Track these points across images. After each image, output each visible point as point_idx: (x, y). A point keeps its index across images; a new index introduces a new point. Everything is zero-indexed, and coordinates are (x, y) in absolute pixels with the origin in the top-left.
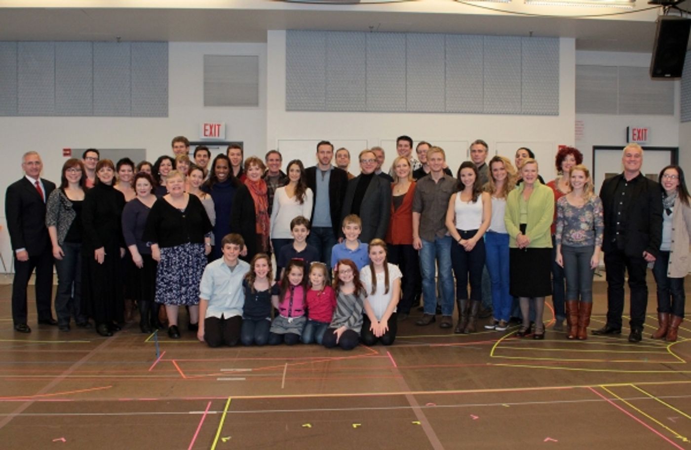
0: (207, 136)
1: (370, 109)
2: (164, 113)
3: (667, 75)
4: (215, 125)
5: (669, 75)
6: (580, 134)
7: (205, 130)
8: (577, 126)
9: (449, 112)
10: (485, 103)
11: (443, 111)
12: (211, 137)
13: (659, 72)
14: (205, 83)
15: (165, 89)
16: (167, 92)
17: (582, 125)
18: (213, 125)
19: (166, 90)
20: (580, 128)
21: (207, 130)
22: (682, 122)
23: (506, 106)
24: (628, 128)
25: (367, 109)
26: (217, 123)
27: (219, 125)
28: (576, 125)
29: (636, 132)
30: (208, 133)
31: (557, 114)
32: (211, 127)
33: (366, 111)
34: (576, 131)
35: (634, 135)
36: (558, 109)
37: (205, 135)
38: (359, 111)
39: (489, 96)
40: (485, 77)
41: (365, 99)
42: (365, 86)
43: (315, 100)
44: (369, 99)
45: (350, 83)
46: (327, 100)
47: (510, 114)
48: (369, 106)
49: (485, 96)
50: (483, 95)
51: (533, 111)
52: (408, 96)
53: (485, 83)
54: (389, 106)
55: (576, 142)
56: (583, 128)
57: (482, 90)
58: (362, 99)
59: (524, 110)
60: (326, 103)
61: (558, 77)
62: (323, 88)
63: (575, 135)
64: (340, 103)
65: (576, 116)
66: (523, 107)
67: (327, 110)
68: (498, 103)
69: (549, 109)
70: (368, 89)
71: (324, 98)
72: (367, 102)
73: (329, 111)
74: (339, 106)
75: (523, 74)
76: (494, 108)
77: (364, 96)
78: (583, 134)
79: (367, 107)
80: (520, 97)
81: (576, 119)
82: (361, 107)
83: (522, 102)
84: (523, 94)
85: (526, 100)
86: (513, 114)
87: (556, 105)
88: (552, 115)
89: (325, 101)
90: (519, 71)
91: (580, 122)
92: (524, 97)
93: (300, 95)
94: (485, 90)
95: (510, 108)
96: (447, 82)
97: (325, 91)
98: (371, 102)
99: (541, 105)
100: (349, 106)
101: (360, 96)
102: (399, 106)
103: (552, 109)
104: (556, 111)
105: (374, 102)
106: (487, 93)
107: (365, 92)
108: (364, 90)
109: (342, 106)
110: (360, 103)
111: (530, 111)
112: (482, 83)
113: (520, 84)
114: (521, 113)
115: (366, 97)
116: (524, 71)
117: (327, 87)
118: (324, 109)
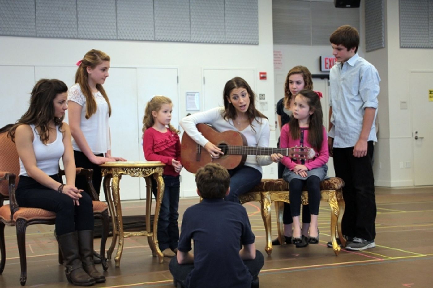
1: (82, 36)
3: (347, 6)
5: (349, 6)
6: (279, 63)
8: (276, 56)
9: (159, 41)
10: (192, 32)
11: (153, 39)
13: (341, 3)
17: (281, 55)
20: (279, 58)
22: (367, 52)
23: (211, 36)
24: (321, 58)
25: (79, 36)
29: (328, 61)
31: (257, 44)
33: (78, 38)
34: (274, 60)
35: (326, 63)
36: (258, 39)
38: (71, 38)
39: (195, 26)
40: (191, 7)
41: (76, 26)
42: (76, 13)
43: (24, 25)
44: (80, 26)
45: (61, 9)
46: (37, 26)
47: (215, 43)
48: (80, 33)
49: (192, 26)
50: (190, 25)
51: (236, 40)
52: (118, 25)
53: (191, 14)
54: (100, 33)
55: (275, 71)
56: (281, 58)
57: (188, 20)
58: (73, 26)
59: (227, 40)
60: (36, 29)
61: (257, 9)
62: (33, 13)
63: (274, 63)
64: (51, 29)
65: (274, 46)
66: (226, 36)
67: (38, 35)
68: (204, 33)
69: (250, 39)
70: (78, 16)
71: (34, 24)
72: (79, 29)
73: (40, 37)
74: (50, 32)
75: (226, 6)
76: (200, 37)
77: (75, 23)
78: (281, 64)
79: (78, 34)
80: (223, 27)
81: (274, 49)
82: (72, 34)
83: (225, 32)
84: (226, 24)
85: (229, 30)
86: (218, 43)
87: (255, 35)
88: (253, 44)
89: (35, 27)
90: (222, 3)
91: (279, 52)
92: (227, 27)
93: (8, 19)
94: (192, 20)
95: (215, 37)
96: (155, 12)
97: (34, 17)
98: (82, 29)
99: (243, 35)
100: (60, 32)
101: (71, 23)
102: (110, 34)
103: (252, 39)
104: (255, 41)
105: (85, 30)
106: (193, 23)
107: (76, 20)
108: (74, 16)
109: (53, 32)
110: (71, 30)
111: (233, 40)
112: (188, 13)
113: (223, 15)
114: (225, 42)
115: (77, 24)
116: (227, 3)
117: (37, 13)
118: (34, 34)
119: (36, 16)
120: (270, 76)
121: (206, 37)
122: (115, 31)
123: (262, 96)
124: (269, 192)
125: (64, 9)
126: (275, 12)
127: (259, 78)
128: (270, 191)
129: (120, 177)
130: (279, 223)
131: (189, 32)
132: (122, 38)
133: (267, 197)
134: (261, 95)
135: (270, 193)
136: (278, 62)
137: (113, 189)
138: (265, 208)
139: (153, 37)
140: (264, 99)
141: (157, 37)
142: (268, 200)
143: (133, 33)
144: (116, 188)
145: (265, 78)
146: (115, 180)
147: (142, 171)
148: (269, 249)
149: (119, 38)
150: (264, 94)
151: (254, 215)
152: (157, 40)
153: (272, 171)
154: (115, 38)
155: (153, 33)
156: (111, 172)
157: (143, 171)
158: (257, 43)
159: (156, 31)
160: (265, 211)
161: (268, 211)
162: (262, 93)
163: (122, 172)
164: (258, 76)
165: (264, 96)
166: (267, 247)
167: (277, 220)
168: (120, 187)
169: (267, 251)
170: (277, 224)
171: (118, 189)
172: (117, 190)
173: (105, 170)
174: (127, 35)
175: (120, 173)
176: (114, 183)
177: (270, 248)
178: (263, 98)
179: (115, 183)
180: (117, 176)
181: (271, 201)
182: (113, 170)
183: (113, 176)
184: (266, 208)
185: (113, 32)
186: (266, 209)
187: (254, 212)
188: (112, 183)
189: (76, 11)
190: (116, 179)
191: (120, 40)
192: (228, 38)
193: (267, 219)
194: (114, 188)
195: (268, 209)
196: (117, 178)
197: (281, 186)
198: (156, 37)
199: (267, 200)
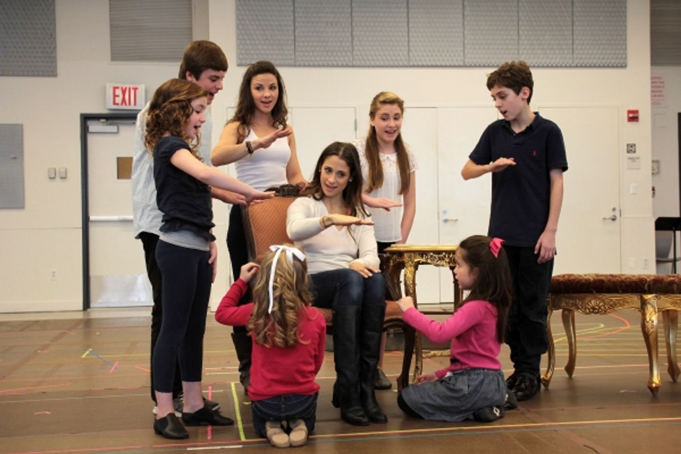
0: (118, 104)
1: (358, 63)
2: (52, 72)
4: (130, 89)
6: (659, 96)
7: (115, 96)
8: (654, 85)
9: (471, 66)
10: (521, 52)
11: (462, 64)
12: (124, 107)
14: (112, 27)
15: (51, 35)
16: (55, 39)
17: (663, 83)
18: (126, 88)
19: (52, 37)
20: (659, 87)
21: (118, 96)
23: (550, 56)
25: (354, 63)
26: (132, 86)
27: (135, 89)
28: (652, 83)
30: (119, 100)
32: (124, 92)
33: (353, 66)
34: (652, 91)
36: (626, 58)
37: (115, 103)
38: (343, 66)
39: (526, 42)
40: (520, 14)
41: (350, 49)
42: (350, 29)
43: (279, 50)
44: (356, 48)
45: (329, 25)
46: (296, 50)
47: (557, 67)
48: (356, 58)
49: (521, 42)
50: (518, 40)
51: (590, 61)
52: (411, 44)
53: (521, 23)
54: (384, 58)
55: (652, 108)
56: (663, 87)
57: (516, 33)
58: (346, 49)
59: (576, 61)
60: (295, 54)
61: (625, 12)
62: (291, 33)
63: (651, 96)
64: (315, 54)
65: (651, 69)
66: (575, 56)
67: (297, 64)
68: (539, 51)
69: (612, 58)
70: (354, 34)
71: (293, 47)
72: (354, 53)
73: (300, 66)
74: (313, 58)
75: (575, 9)
76: (534, 58)
77: (349, 44)
78: (663, 96)
79: (353, 59)
80: (570, 42)
81: (652, 73)
82: (345, 60)
83: (573, 49)
84: (575, 37)
85: (579, 47)
86: (561, 67)
87: (622, 52)
88: (617, 67)
89: (294, 51)
90: (570, 4)
91: (659, 78)
92: (576, 42)
93: (257, 42)
94: (521, 32)
95: (556, 58)
96: (466, 23)
97: (293, 37)
98: (358, 53)
99: (601, 54)
100: (328, 58)
101: (343, 44)
102: (398, 58)
103: (617, 58)
104: (622, 61)
105: (363, 53)
106: (523, 37)
107: (350, 39)
108: (348, 34)
109: (318, 58)
110: (344, 54)
111: (586, 61)
112: (516, 23)
113: (570, 23)
114: (572, 65)
115: (353, 46)
116: (576, 4)
117: (296, 31)
118: (292, 62)
119: (295, 36)
120: (645, 115)
121: (543, 58)
122: (406, 53)
123: (632, 147)
124: (654, 295)
125: (334, 25)
126: (654, 15)
127: (626, 119)
128: (656, 293)
129: (416, 268)
130: (669, 344)
131: (516, 52)
132: (416, 64)
133: (651, 302)
134: (629, 146)
135: (657, 297)
136: (658, 94)
137: (406, 284)
138: (648, 319)
139: (461, 60)
140: (635, 152)
141: (468, 61)
142: (653, 307)
143: (441, 56)
144: (411, 282)
145: (636, 120)
146: (408, 272)
147: (449, 257)
148: (654, 385)
149: (411, 64)
150: (635, 145)
151: (622, 332)
152: (468, 65)
153: (646, 265)
154: (406, 63)
155: (462, 54)
156: (404, 260)
157: (451, 258)
158: (624, 65)
159: (466, 51)
160: (649, 325)
161: (652, 325)
162: (631, 142)
163: (418, 258)
164: (625, 116)
165: (634, 147)
166: (651, 382)
167: (666, 340)
168: (417, 282)
169: (651, 388)
170: (666, 347)
171: (414, 284)
172: (412, 286)
173: (393, 256)
174: (423, 60)
175: (416, 260)
176: (407, 276)
177: (656, 384)
178: (633, 150)
179: (410, 275)
180: (412, 264)
181: (658, 309)
182: (406, 255)
183: (406, 265)
184: (650, 320)
185: (404, 55)
186: (650, 322)
187: (621, 328)
188: (405, 275)
189: (350, 26)
190: (411, 270)
191: (414, 66)
192: (577, 58)
193: (651, 338)
194: (408, 282)
195: (653, 322)
196: (413, 269)
197: (675, 286)
198: (466, 61)
199: (651, 307)
